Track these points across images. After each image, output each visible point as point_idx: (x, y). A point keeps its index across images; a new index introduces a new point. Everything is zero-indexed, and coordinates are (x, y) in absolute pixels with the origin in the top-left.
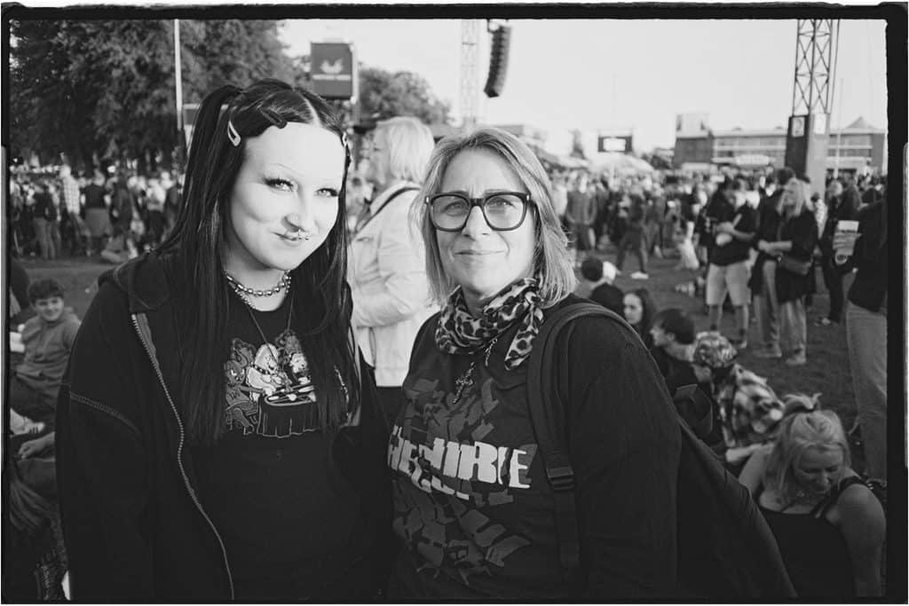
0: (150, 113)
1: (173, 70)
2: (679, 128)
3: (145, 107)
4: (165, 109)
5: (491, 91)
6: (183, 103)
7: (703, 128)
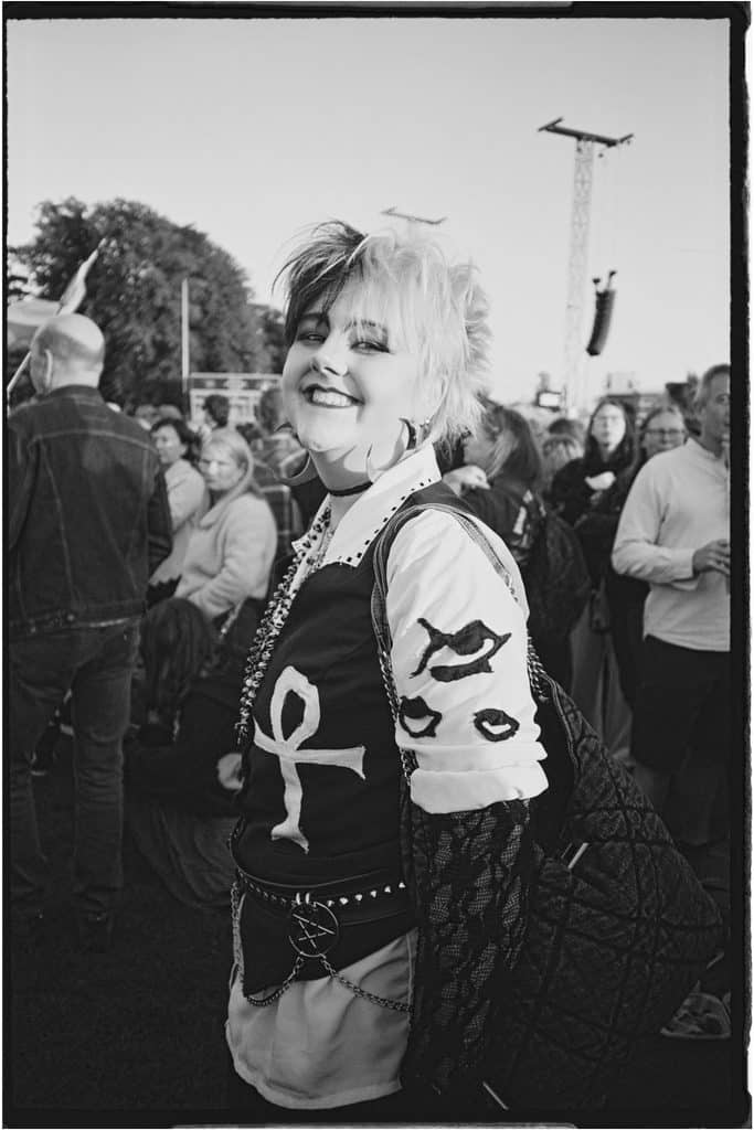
0: (158, 378)
1: (179, 345)
2: (609, 385)
3: (154, 375)
4: (171, 376)
5: (593, 350)
6: (190, 372)
7: (630, 385)
